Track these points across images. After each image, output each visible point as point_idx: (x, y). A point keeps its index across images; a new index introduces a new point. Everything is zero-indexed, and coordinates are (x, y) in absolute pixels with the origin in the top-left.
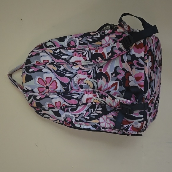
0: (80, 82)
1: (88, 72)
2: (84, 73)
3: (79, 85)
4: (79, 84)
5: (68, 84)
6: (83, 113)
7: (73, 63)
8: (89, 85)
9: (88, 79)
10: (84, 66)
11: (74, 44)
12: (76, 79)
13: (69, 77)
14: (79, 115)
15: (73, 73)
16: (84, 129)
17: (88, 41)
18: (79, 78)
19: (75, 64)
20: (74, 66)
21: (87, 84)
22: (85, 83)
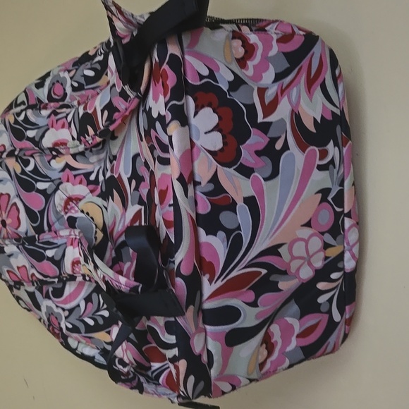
0: (69, 207)
1: (87, 175)
2: (78, 179)
3: (66, 217)
4: (66, 213)
5: (42, 212)
6: (78, 306)
7: (51, 149)
8: (92, 218)
9: (90, 197)
10: (78, 157)
11: (62, 93)
12: (59, 198)
13: (43, 192)
14: (71, 311)
15: (52, 181)
16: (83, 356)
17: (86, 77)
18: (67, 195)
19: (56, 151)
20: (54, 157)
21: (88, 214)
22: (82, 211)
